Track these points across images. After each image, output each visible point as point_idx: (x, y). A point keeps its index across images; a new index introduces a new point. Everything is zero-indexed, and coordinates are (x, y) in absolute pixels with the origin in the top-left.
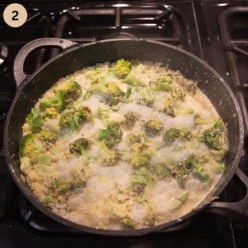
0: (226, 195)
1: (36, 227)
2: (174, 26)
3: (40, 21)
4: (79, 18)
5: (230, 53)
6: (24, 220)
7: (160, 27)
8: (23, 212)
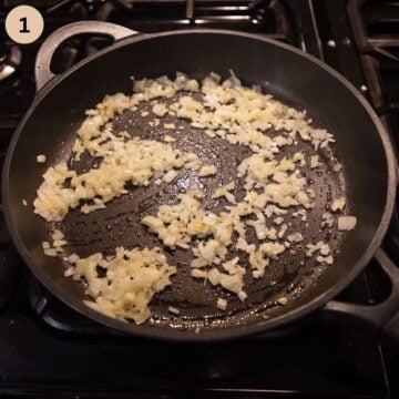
0: (366, 279)
1: (55, 324)
2: (278, 18)
3: (72, 10)
4: (130, 6)
5: (367, 57)
6: (35, 312)
7: (255, 21)
8: (34, 300)
